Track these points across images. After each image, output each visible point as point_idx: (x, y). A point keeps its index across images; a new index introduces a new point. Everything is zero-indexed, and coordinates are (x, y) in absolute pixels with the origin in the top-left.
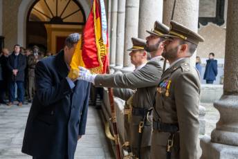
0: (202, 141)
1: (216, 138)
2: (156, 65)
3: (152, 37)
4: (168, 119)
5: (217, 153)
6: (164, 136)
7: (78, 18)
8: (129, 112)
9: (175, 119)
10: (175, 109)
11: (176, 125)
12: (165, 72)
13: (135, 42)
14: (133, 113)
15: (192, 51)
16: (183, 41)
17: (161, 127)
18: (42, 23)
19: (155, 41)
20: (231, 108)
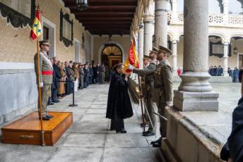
0: (174, 91)
1: (180, 89)
2: (153, 64)
3: (151, 53)
4: (159, 83)
5: (182, 94)
6: (158, 90)
7: (119, 53)
8: (144, 82)
9: (163, 83)
10: (162, 79)
11: (163, 85)
12: (157, 66)
13: (145, 56)
14: (146, 83)
15: (168, 56)
16: (165, 53)
17: (157, 86)
18: (106, 56)
19: (153, 55)
20: (187, 77)
